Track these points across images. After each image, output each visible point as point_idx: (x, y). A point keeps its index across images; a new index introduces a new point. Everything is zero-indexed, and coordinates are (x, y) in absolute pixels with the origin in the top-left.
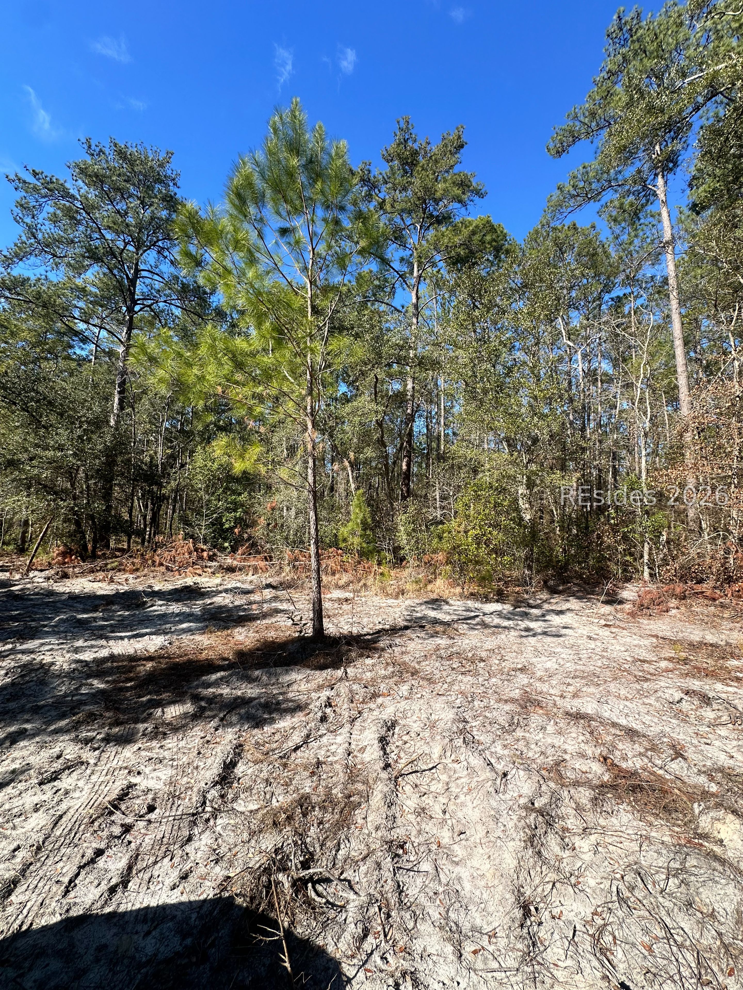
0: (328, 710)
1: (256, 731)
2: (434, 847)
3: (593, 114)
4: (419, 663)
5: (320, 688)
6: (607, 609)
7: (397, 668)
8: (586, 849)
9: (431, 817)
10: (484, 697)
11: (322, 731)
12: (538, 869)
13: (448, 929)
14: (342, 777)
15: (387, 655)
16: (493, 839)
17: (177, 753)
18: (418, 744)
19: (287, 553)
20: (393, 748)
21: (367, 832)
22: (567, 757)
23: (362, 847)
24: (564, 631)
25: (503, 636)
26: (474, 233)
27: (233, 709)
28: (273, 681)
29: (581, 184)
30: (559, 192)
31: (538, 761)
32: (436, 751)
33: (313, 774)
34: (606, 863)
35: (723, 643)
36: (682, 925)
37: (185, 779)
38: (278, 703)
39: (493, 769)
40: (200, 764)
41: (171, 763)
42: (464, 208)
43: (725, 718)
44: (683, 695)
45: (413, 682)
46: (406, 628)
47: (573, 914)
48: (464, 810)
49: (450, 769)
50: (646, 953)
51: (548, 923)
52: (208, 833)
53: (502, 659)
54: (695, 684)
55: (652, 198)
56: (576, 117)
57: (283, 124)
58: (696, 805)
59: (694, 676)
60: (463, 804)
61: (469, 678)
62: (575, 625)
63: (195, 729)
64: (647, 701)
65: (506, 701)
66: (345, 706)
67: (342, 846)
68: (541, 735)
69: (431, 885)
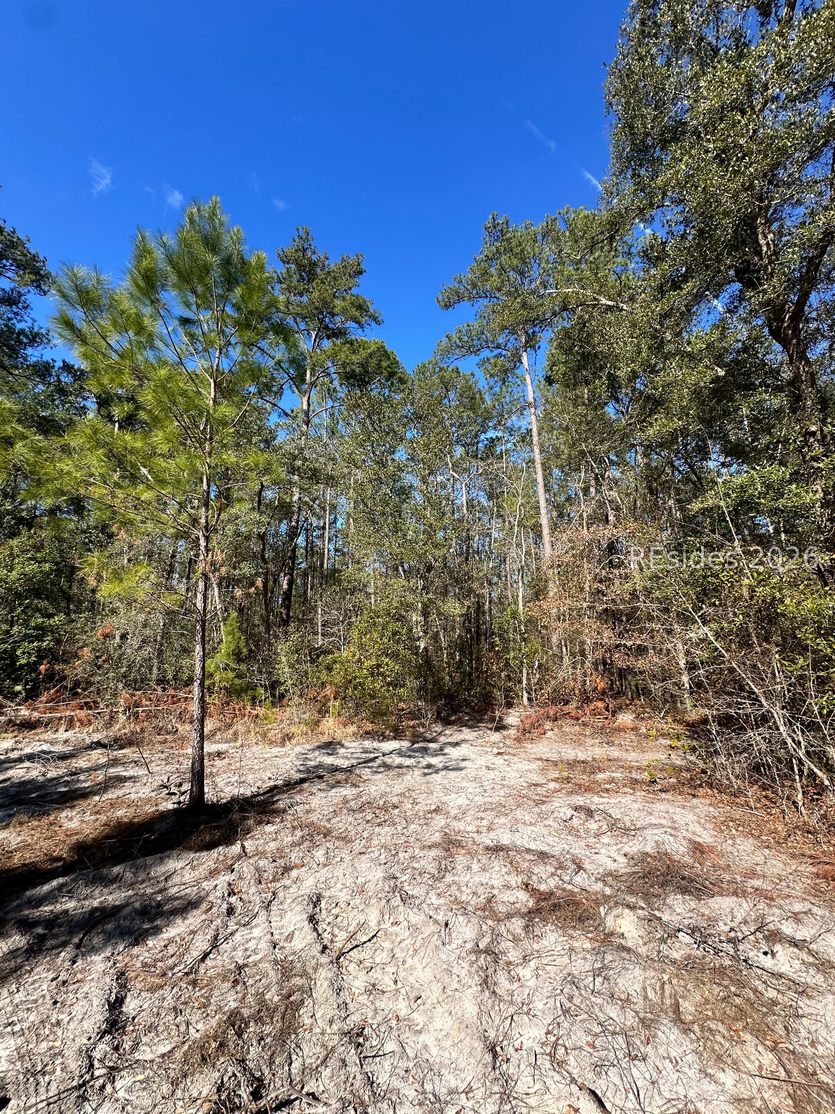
0: (233, 899)
1: (136, 950)
2: (394, 1023)
3: (474, 285)
4: (329, 820)
5: (213, 873)
6: (495, 737)
7: (306, 831)
8: (529, 977)
9: (384, 992)
10: (407, 847)
11: (232, 926)
12: (497, 1008)
13: (428, 1102)
14: (273, 976)
15: (289, 818)
16: (450, 993)
17: (14, 1013)
18: (351, 915)
19: (124, 696)
20: (325, 926)
21: (318, 1030)
22: (495, 892)
23: (318, 1049)
24: (463, 764)
25: (409, 777)
26: (371, 355)
27: (93, 927)
28: (142, 876)
29: (466, 339)
30: (447, 340)
31: (472, 902)
32: (373, 917)
33: (236, 982)
34: (547, 984)
35: (590, 759)
36: (612, 1015)
37: (44, 1045)
38: (159, 905)
39: (436, 922)
40: (61, 1017)
41: (9, 1029)
42: (360, 330)
43: (605, 827)
44: (573, 812)
45: (328, 844)
46: (303, 781)
47: (531, 1040)
48: (415, 974)
49: (391, 934)
50: (591, 1051)
51: (515, 1057)
52: (107, 1105)
53: (415, 803)
54: (579, 800)
55: (518, 364)
56: (461, 282)
57: (201, 217)
58: (601, 909)
59: (577, 793)
60: (412, 968)
61: (387, 829)
62: (473, 757)
63: (36, 971)
64: (547, 823)
65: (430, 847)
66: (253, 889)
67: (294, 1057)
68: (468, 876)
69: (400, 1065)
